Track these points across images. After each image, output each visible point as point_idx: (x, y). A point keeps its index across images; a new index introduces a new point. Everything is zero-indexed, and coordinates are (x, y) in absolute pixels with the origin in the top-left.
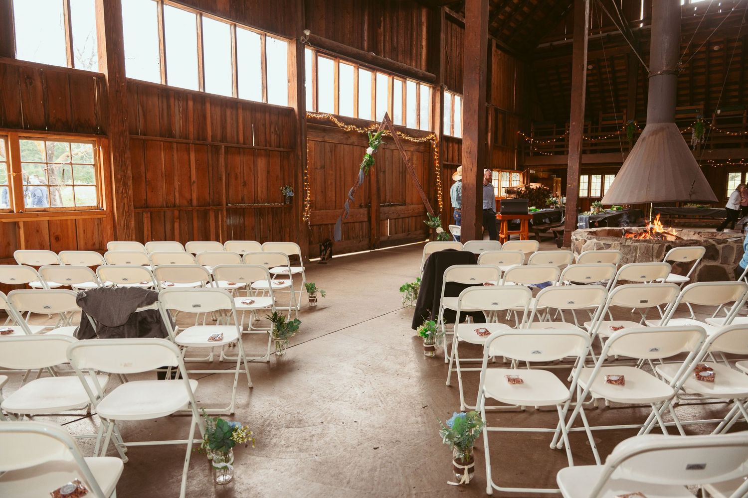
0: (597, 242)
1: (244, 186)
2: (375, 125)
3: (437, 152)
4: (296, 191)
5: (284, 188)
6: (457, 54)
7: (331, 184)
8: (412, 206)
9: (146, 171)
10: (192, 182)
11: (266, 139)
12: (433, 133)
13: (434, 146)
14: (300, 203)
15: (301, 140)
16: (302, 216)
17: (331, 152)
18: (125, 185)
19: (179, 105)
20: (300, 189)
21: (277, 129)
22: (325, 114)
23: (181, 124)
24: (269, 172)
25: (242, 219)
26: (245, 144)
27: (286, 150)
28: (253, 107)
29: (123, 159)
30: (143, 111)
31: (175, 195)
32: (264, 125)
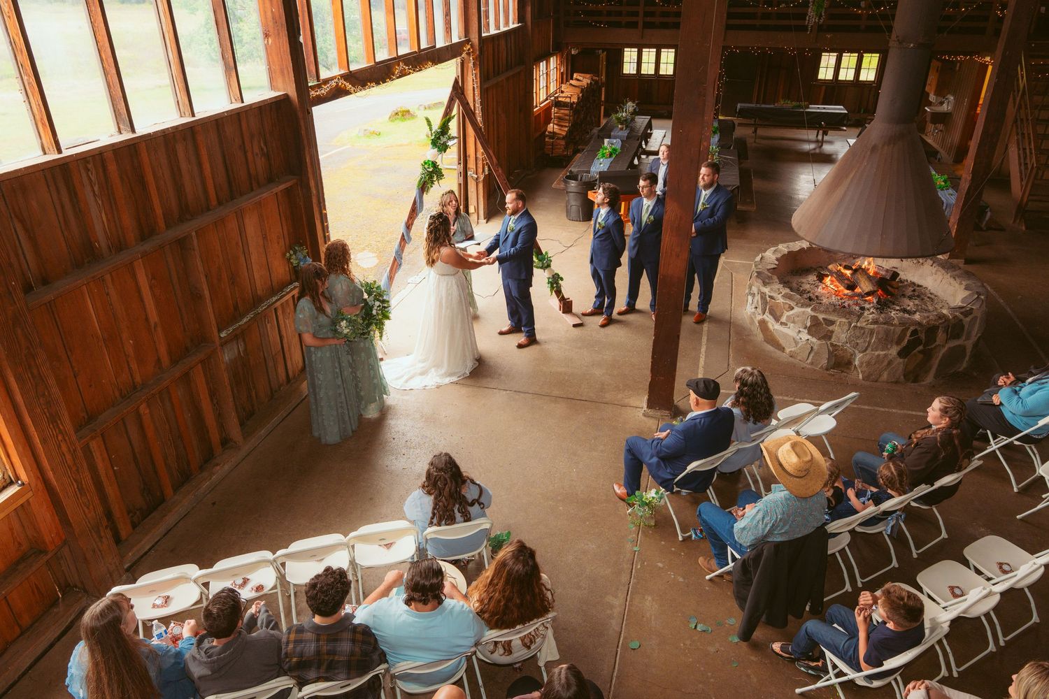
0: (813, 314)
1: (233, 283)
2: (399, 65)
3: (475, 75)
5: (292, 252)
9: (69, 353)
10: (153, 326)
11: (249, 174)
12: (468, 41)
13: (471, 65)
18: (54, 419)
19: (90, 179)
21: (262, 145)
22: (331, 79)
23: (104, 219)
24: (265, 238)
25: (242, 344)
26: (220, 203)
27: (282, 187)
28: (217, 122)
29: (35, 372)
30: (26, 230)
31: (130, 369)
32: (243, 147)
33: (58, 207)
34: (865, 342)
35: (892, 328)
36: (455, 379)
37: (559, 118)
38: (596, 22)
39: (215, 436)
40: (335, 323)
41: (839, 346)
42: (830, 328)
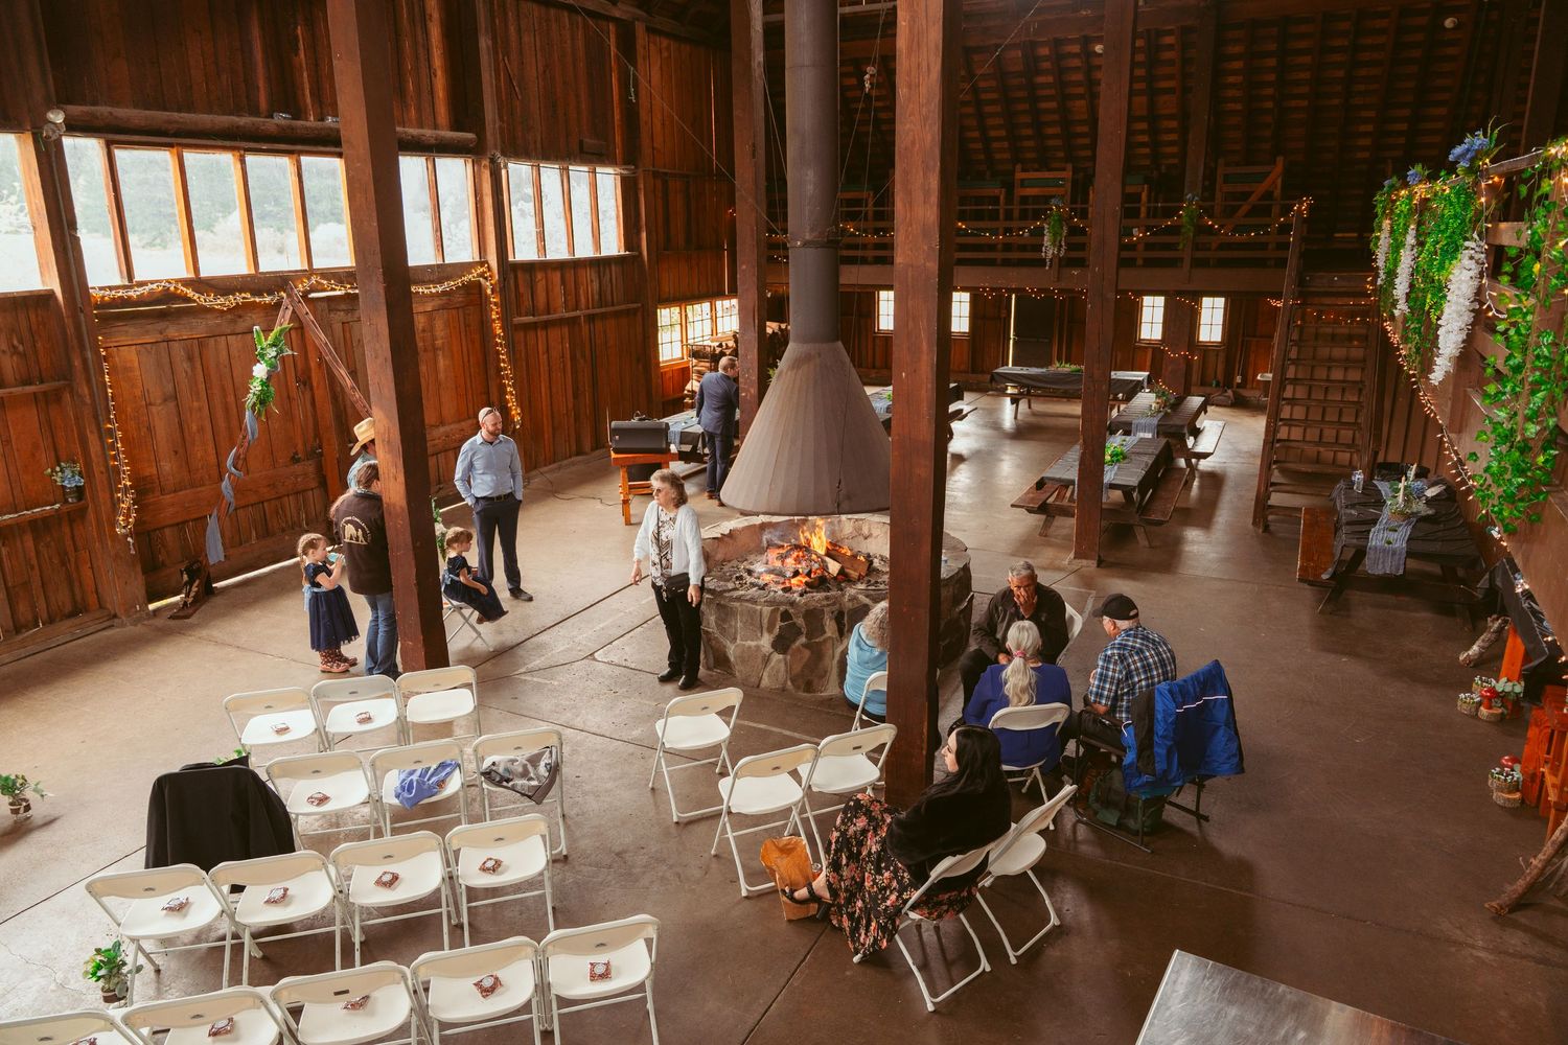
2: (309, 279)
3: (495, 304)
4: (88, 473)
5: (58, 469)
6: (541, 69)
7: (201, 429)
8: (442, 429)
13: (489, 291)
14: (103, 496)
15: (85, 361)
16: (113, 524)
17: (190, 359)
20: (98, 469)
21: (15, 342)
22: (152, 282)
34: (730, 627)
35: (759, 607)
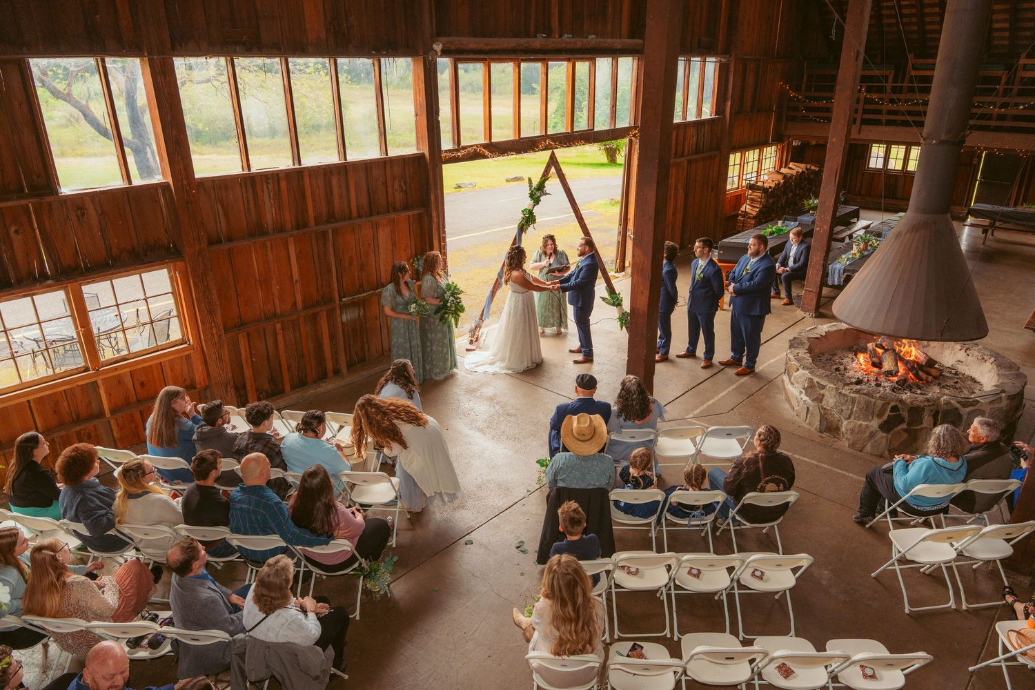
0: (811, 376)
1: (361, 269)
2: (545, 141)
5: (416, 259)
9: (236, 283)
10: (294, 281)
11: (388, 202)
12: (636, 127)
13: (637, 145)
15: (436, 197)
18: (211, 313)
19: (268, 189)
22: (469, 146)
23: (274, 213)
24: (394, 244)
25: (362, 311)
26: (360, 216)
27: (416, 212)
28: (367, 165)
29: (206, 284)
30: (224, 210)
31: (274, 303)
32: (385, 184)
33: (245, 202)
34: (848, 409)
35: (873, 400)
36: (510, 372)
37: (752, 199)
38: (818, 117)
39: (330, 365)
40: (407, 304)
41: (828, 410)
42: (822, 392)
